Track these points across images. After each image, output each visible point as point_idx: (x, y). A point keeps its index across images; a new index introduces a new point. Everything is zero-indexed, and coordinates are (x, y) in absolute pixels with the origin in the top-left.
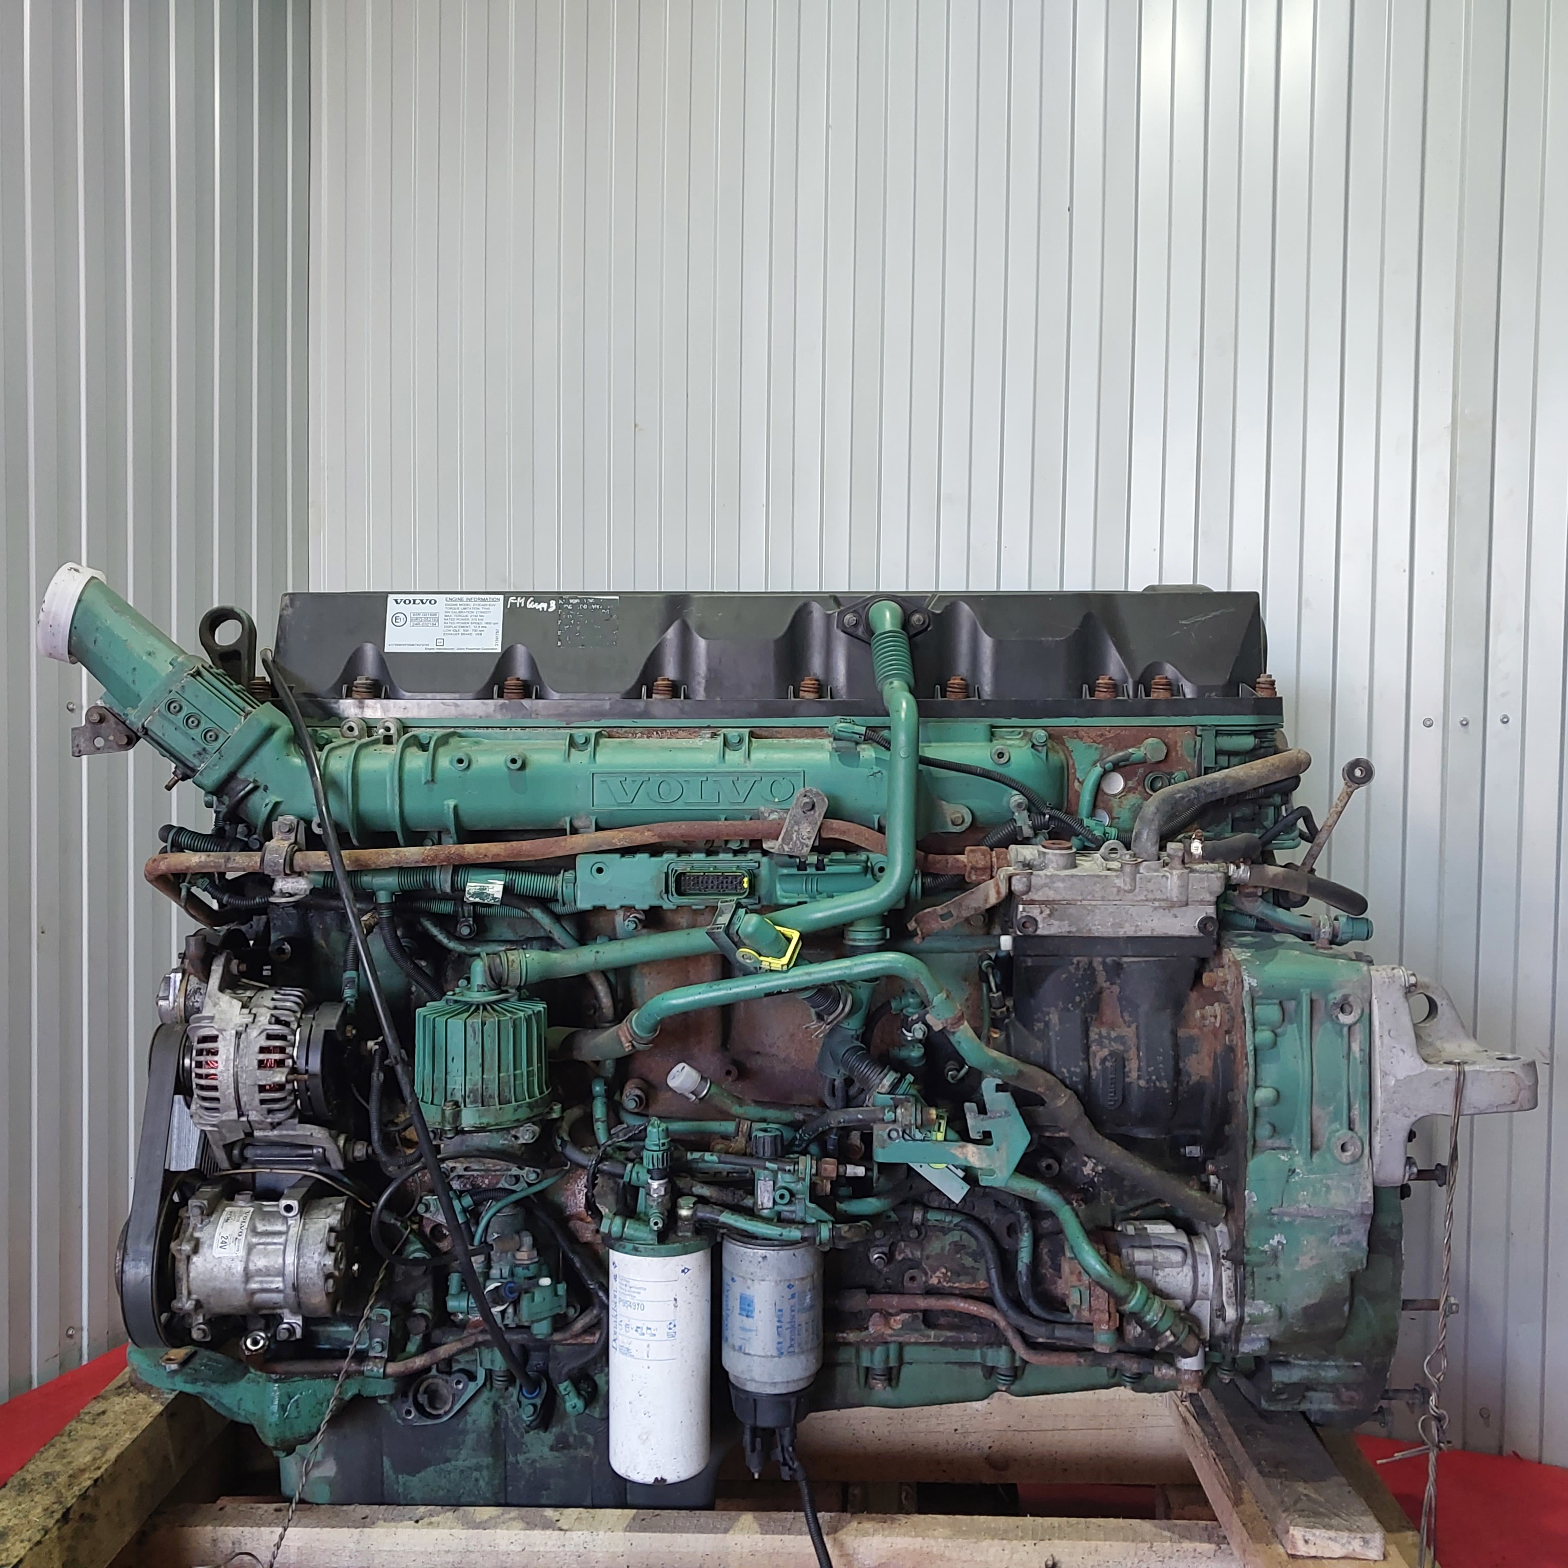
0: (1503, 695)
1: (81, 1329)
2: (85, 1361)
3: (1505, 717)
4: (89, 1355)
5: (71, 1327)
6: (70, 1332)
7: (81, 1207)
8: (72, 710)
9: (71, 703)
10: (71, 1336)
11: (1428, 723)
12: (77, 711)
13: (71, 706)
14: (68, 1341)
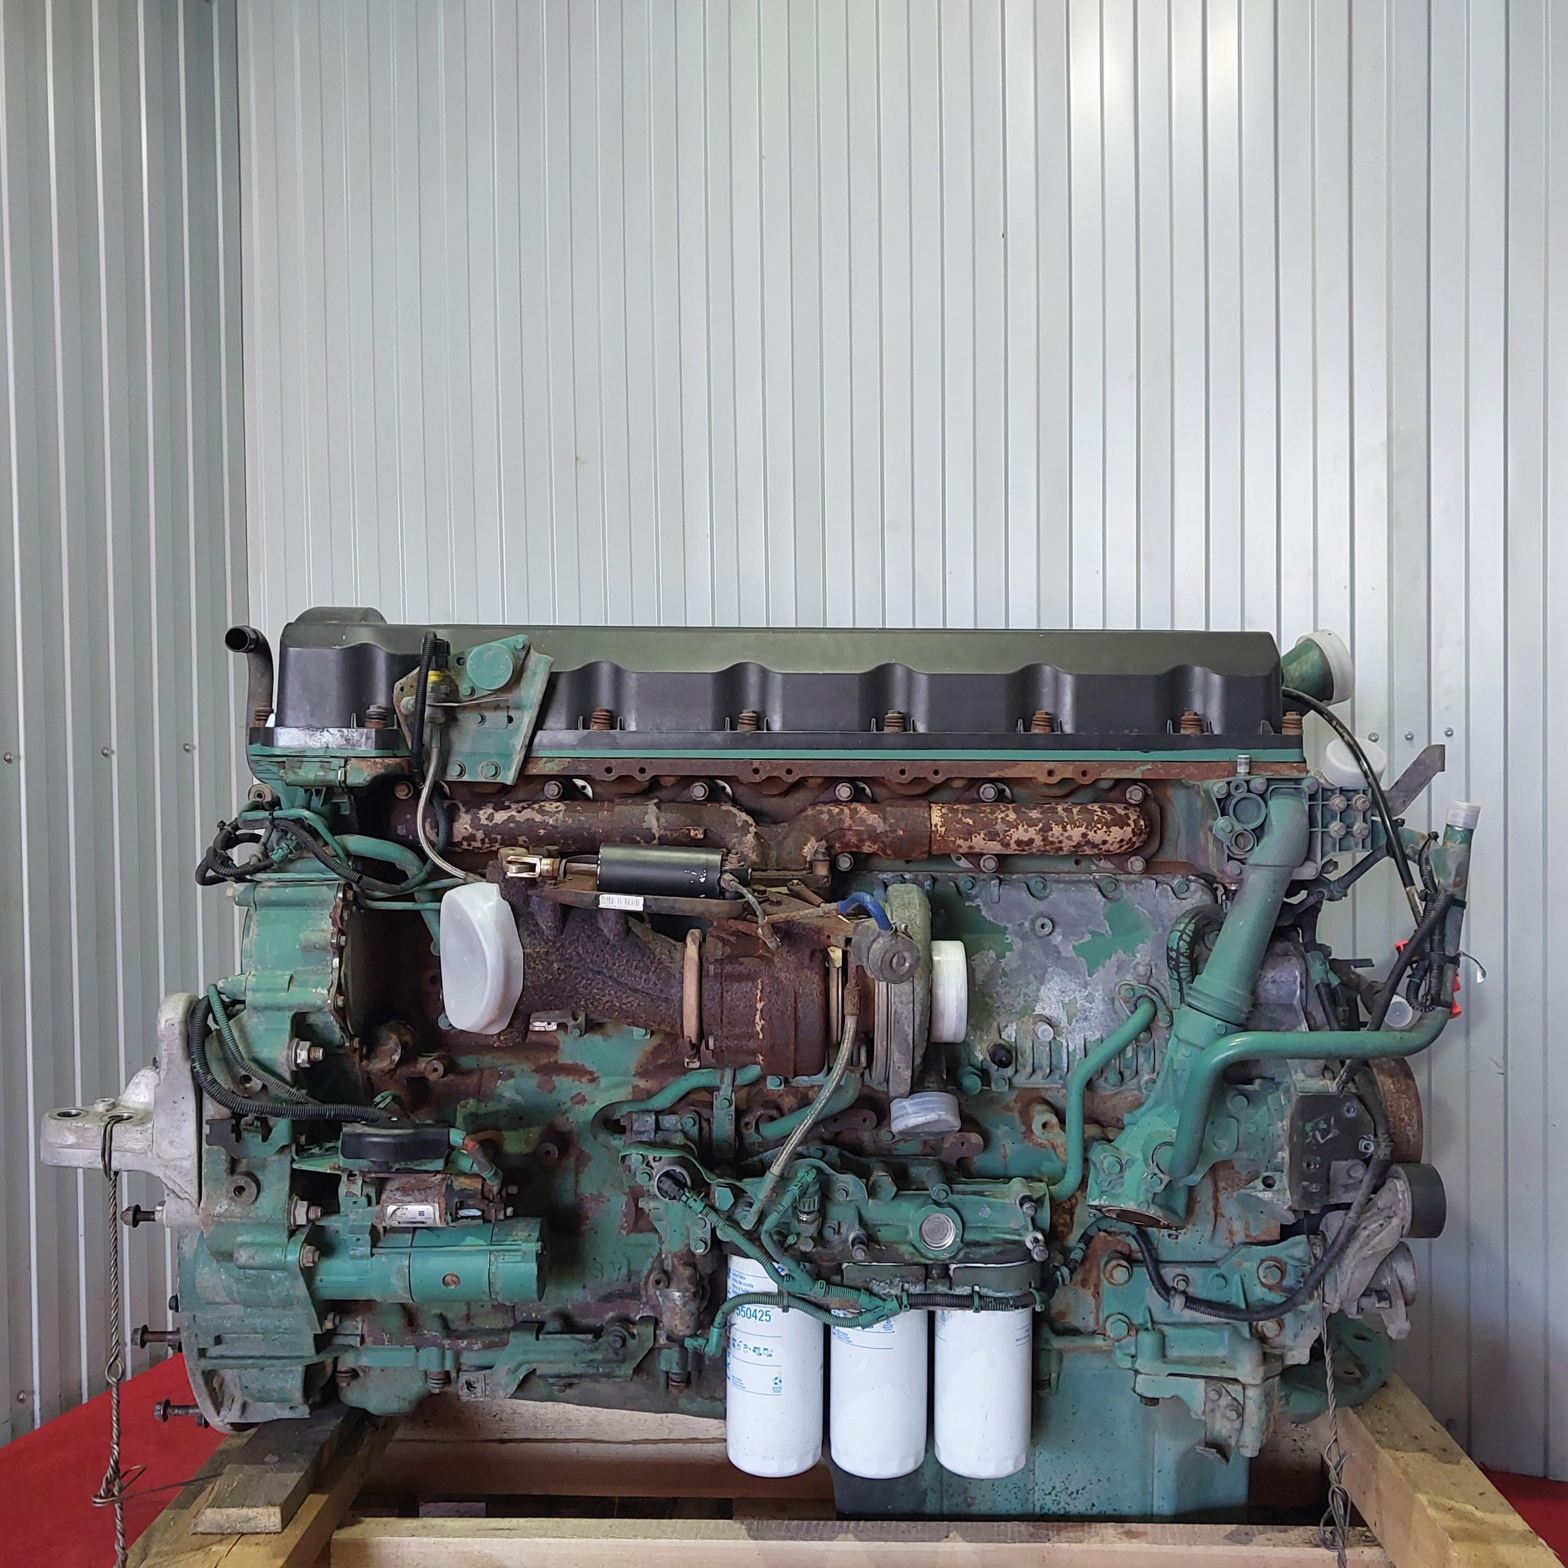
0: (1446, 708)
1: (33, 1393)
2: (37, 1425)
3: (1450, 730)
4: (41, 1418)
5: (23, 1391)
6: (21, 1397)
7: (29, 1267)
8: (9, 761)
9: (7, 754)
10: (22, 1401)
11: (1374, 738)
12: (15, 762)
13: (8, 757)
14: (20, 1405)
